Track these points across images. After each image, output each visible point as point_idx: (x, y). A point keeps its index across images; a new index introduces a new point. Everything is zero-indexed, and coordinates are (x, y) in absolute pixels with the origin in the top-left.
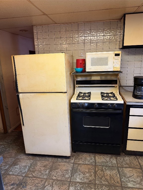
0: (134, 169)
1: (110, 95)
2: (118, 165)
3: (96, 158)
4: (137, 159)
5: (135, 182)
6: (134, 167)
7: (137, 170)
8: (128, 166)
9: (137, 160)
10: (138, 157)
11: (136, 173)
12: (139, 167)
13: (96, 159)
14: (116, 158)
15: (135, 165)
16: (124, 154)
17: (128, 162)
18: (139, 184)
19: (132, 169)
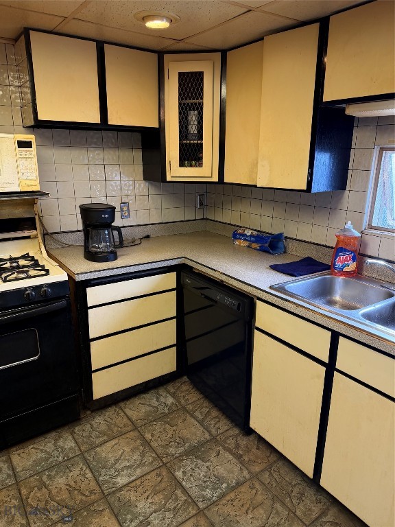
0: (119, 438)
1: (22, 262)
2: (81, 448)
3: (13, 460)
4: (122, 409)
5: (130, 467)
6: (120, 432)
7: (127, 435)
8: (105, 438)
9: (122, 414)
10: (122, 404)
11: (128, 443)
12: (129, 429)
13: (14, 463)
14: (72, 433)
15: (121, 428)
16: (89, 412)
17: (103, 427)
18: (139, 466)
19: (115, 441)
